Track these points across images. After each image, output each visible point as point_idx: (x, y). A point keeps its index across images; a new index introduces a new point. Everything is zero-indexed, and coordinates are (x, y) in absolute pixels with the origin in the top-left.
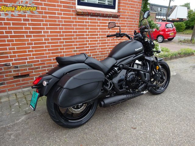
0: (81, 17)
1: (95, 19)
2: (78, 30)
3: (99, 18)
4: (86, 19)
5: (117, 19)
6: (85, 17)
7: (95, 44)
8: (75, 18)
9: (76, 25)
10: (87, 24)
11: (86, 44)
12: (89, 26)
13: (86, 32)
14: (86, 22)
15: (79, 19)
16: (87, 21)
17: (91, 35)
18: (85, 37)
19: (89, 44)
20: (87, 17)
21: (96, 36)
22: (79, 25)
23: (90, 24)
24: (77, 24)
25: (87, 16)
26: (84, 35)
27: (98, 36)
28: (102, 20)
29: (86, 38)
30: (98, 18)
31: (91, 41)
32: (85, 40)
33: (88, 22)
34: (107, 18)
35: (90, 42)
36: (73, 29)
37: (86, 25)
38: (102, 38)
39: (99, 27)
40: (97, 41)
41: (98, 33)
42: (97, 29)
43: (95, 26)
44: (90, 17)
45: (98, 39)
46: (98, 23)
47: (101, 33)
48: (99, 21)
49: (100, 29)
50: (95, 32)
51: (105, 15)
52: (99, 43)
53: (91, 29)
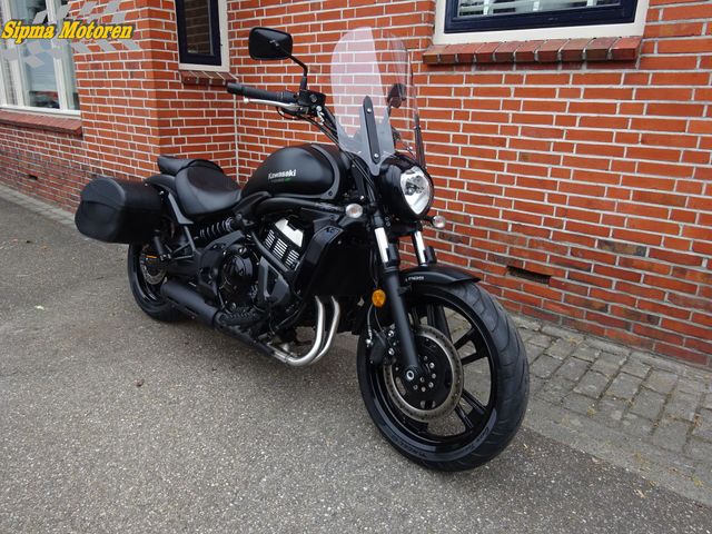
0: (443, 73)
1: (498, 79)
3: (515, 72)
4: (459, 80)
5: (624, 72)
6: (456, 73)
8: (422, 79)
10: (462, 98)
11: (453, 173)
12: (469, 104)
13: (455, 127)
14: (459, 92)
15: (434, 80)
16: (464, 85)
17: (475, 140)
18: (451, 144)
19: (464, 174)
20: (464, 73)
21: (498, 149)
23: (472, 97)
24: (427, 97)
25: (464, 68)
26: (446, 138)
27: (507, 148)
28: (530, 79)
29: (455, 151)
30: (509, 72)
31: (472, 164)
32: (450, 156)
33: (466, 92)
34: (560, 71)
35: (467, 168)
37: (457, 103)
38: (524, 157)
39: (511, 112)
40: (499, 167)
41: (508, 137)
42: (504, 118)
43: (495, 105)
44: (474, 72)
45: (506, 162)
46: (506, 92)
47: (519, 137)
48: (512, 87)
49: (517, 118)
50: (493, 129)
51: (536, 59)
52: (510, 180)
53: (476, 117)
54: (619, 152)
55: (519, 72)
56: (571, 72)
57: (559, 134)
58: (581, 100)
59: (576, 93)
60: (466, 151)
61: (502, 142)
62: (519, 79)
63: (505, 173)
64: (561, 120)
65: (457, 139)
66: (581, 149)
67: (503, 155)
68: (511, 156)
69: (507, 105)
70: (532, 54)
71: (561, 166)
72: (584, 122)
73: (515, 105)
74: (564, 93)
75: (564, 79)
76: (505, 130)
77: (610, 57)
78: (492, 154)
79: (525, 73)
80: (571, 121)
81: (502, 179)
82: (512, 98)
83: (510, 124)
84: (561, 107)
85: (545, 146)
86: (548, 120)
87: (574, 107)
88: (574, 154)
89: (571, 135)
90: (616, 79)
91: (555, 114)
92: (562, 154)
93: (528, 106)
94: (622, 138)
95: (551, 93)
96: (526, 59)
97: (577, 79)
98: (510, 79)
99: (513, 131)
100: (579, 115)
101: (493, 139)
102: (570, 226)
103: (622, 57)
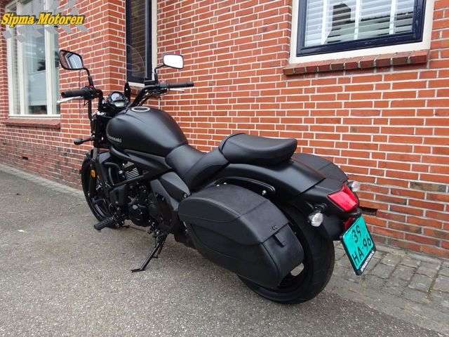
0: (296, 80)
1: (334, 81)
2: (286, 110)
3: (344, 76)
4: (307, 83)
5: (419, 71)
6: (306, 79)
7: (331, 144)
8: (283, 85)
9: (283, 99)
10: (310, 95)
11: (305, 143)
12: (314, 98)
13: (306, 113)
14: (307, 91)
15: (290, 84)
16: (311, 86)
17: (319, 121)
18: (303, 124)
19: (312, 143)
20: (311, 79)
21: (335, 125)
22: (290, 99)
23: (316, 94)
24: (286, 95)
25: (311, 76)
26: (300, 121)
27: (342, 124)
28: (355, 80)
29: (306, 128)
30: (341, 76)
31: (318, 136)
32: (303, 132)
33: (312, 90)
34: (375, 73)
35: (314, 139)
36: (277, 106)
37: (306, 98)
38: (354, 130)
39: (343, 101)
40: (337, 137)
41: (342, 117)
42: (339, 105)
43: (332, 97)
44: (317, 78)
45: (341, 134)
46: (340, 89)
47: (350, 117)
48: (343, 85)
49: (347, 105)
50: (332, 113)
51: (359, 66)
52: (345, 145)
53: (319, 106)
54: (420, 122)
55: (347, 76)
56: (383, 74)
57: (377, 113)
58: (391, 90)
59: (387, 86)
60: (313, 128)
61: (338, 121)
62: (348, 80)
63: (341, 141)
64: (377, 104)
65: (307, 121)
66: (393, 122)
67: (339, 129)
68: (345, 129)
69: (340, 97)
70: (356, 64)
71: (380, 134)
72: (394, 104)
73: (346, 97)
74: (379, 87)
75: (379, 78)
76: (340, 113)
77: (409, 62)
78: (332, 129)
79: (351, 76)
80: (385, 104)
81: (339, 145)
82: (344, 92)
83: (343, 109)
84: (377, 96)
85: (368, 121)
86: (369, 104)
87: (386, 96)
88: (388, 126)
89: (386, 113)
90: (414, 76)
91: (373, 100)
92: (380, 126)
93: (354, 97)
94: (421, 113)
95: (371, 87)
96: (352, 68)
97: (387, 78)
98: (342, 81)
99: (346, 113)
100: (390, 100)
101: (332, 119)
102: (389, 174)
103: (418, 62)
